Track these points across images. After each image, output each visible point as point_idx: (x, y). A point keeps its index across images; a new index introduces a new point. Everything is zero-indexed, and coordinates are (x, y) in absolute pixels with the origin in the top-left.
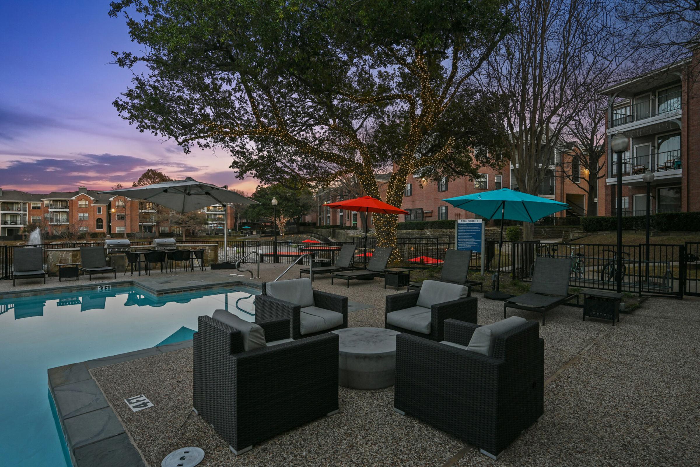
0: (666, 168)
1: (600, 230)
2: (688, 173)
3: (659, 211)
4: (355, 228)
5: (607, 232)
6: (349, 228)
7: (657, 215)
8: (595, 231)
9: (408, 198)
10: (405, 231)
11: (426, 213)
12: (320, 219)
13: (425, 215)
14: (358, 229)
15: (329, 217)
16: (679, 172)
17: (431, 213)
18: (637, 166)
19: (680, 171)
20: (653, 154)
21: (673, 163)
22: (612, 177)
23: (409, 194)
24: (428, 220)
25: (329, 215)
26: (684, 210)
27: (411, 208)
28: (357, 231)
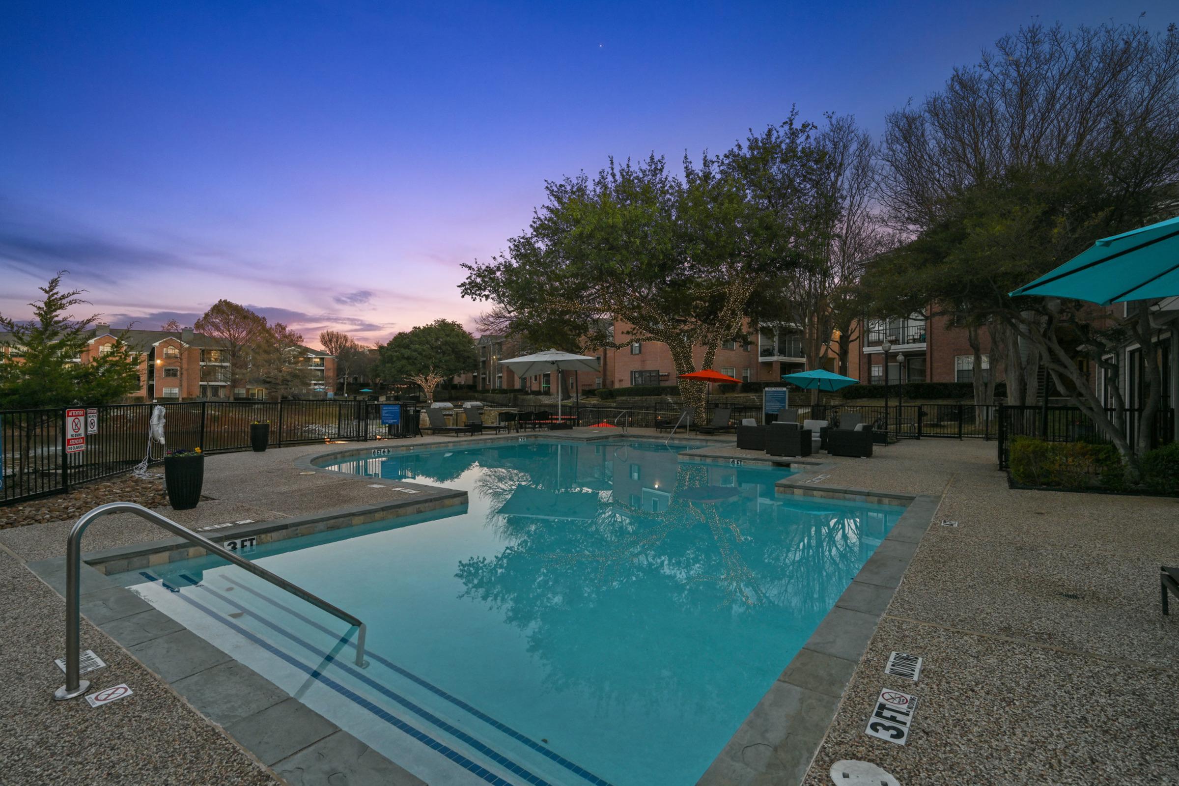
0: (915, 341)
1: (858, 398)
2: (931, 346)
3: (909, 381)
4: (547, 393)
5: (864, 399)
6: (538, 393)
7: (907, 385)
8: (853, 398)
9: (636, 356)
10: (640, 398)
11: (662, 376)
12: (484, 379)
13: (660, 378)
14: (552, 395)
15: (500, 377)
16: (923, 346)
17: (668, 376)
18: (890, 336)
19: (925, 345)
20: (903, 327)
21: (920, 335)
22: (868, 346)
23: (637, 352)
24: (663, 384)
25: (500, 375)
26: (928, 380)
27: (640, 369)
28: (552, 397)
